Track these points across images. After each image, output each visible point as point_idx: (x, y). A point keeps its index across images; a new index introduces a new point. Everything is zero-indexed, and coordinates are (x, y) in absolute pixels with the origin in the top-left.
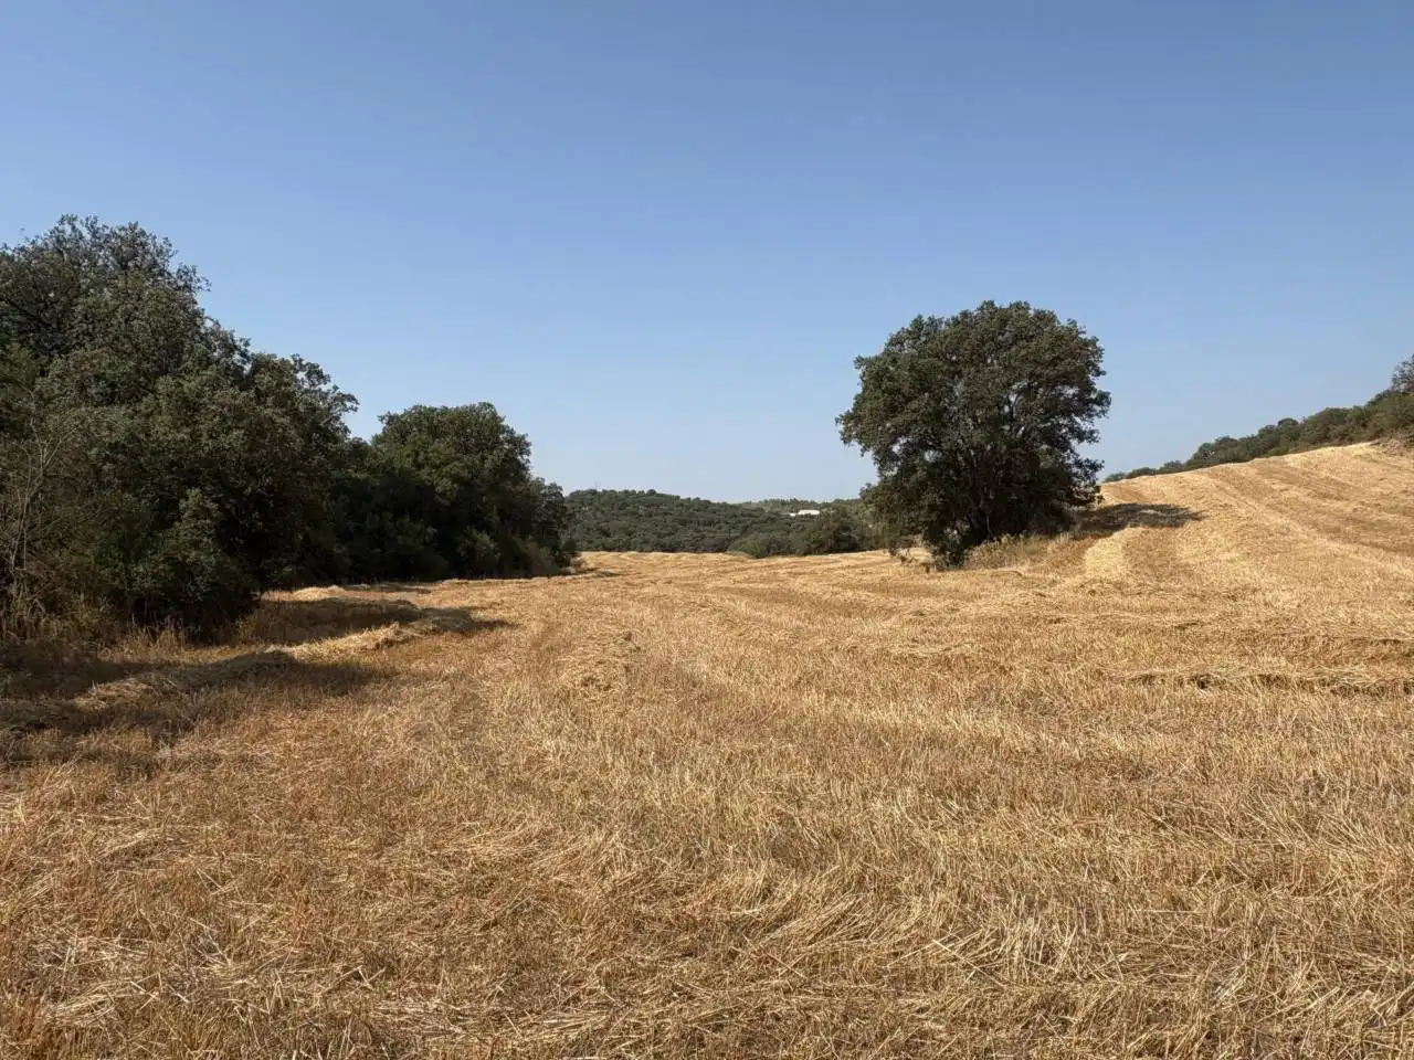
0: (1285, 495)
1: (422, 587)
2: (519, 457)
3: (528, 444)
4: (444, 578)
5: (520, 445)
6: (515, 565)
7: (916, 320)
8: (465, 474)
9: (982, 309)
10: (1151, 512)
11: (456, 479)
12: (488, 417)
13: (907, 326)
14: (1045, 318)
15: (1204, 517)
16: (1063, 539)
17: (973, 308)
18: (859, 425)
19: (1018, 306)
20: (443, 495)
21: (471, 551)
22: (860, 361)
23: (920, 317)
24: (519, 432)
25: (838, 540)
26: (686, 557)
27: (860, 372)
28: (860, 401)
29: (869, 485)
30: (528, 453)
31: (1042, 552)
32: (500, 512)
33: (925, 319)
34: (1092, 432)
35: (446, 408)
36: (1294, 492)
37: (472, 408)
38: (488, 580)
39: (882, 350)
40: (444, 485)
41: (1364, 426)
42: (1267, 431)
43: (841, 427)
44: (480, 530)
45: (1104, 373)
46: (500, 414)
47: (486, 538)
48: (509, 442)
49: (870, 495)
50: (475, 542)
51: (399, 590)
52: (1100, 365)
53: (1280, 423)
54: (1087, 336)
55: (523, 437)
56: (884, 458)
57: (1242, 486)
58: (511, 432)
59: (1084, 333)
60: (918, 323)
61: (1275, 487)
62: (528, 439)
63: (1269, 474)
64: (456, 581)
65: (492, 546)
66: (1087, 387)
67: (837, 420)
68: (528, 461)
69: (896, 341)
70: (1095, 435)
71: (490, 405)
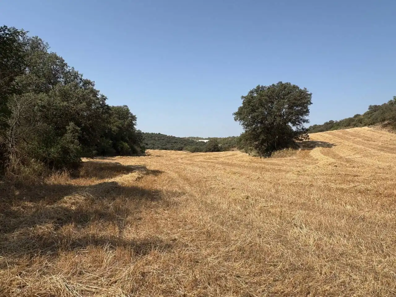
1: (108, 158)
2: (133, 122)
3: (136, 118)
4: (116, 156)
5: (134, 118)
6: (134, 153)
7: (258, 86)
8: (120, 126)
9: (278, 84)
11: (118, 127)
12: (126, 109)
13: (255, 88)
14: (295, 87)
15: (337, 145)
16: (300, 149)
17: (275, 84)
18: (240, 115)
19: (287, 83)
20: (114, 131)
21: (122, 148)
22: (243, 97)
23: (259, 85)
24: (134, 114)
25: (215, 148)
27: (243, 100)
28: (241, 109)
29: (243, 133)
30: (136, 120)
32: (129, 137)
33: (261, 86)
34: (308, 120)
35: (114, 106)
37: (120, 107)
38: (128, 157)
39: (247, 95)
40: (114, 128)
43: (234, 116)
44: (124, 142)
45: (312, 104)
46: (129, 109)
47: (127, 144)
48: (131, 117)
49: (243, 136)
50: (123, 145)
51: (104, 159)
52: (311, 101)
54: (309, 93)
55: (135, 116)
56: (247, 126)
58: (132, 114)
59: (308, 92)
60: (258, 87)
62: (136, 117)
64: (119, 156)
65: (128, 147)
66: (306, 107)
67: (233, 114)
68: (136, 123)
69: (252, 92)
70: (308, 121)
71: (127, 106)
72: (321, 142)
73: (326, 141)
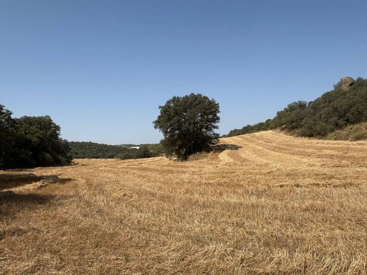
0: (259, 142)
1: (27, 170)
2: (57, 132)
3: (60, 128)
4: (35, 167)
5: (57, 128)
6: (57, 163)
7: (174, 97)
8: (41, 136)
9: (191, 95)
10: (230, 146)
11: (39, 138)
12: (48, 119)
13: (172, 99)
14: (206, 98)
15: (243, 147)
16: (212, 153)
17: (188, 95)
18: (159, 123)
19: (199, 95)
20: (34, 142)
21: (44, 159)
22: (160, 107)
23: (175, 96)
24: (57, 124)
25: (145, 155)
26: (103, 160)
27: (160, 110)
28: (159, 117)
29: (162, 139)
30: (60, 130)
31: (207, 156)
32: (51, 147)
33: (176, 97)
34: (217, 126)
35: (34, 117)
36: (260, 141)
37: (42, 117)
38: (49, 167)
39: (165, 105)
40: (35, 139)
41: (268, 127)
42: (244, 128)
43: (154, 124)
44: (46, 152)
45: (220, 112)
46: (52, 119)
47: (48, 155)
48: (54, 127)
49: (162, 142)
50: (45, 156)
51: (22, 171)
52: (219, 110)
53: (247, 126)
54: (216, 103)
55: (58, 126)
56: (166, 133)
57: (248, 140)
58: (55, 124)
59: (216, 102)
60: (174, 98)
61: (255, 140)
62: (60, 127)
63: (253, 137)
64: (40, 168)
65: (50, 157)
66: (216, 116)
67: (153, 123)
68: (60, 133)
69: (169, 102)
70: (218, 127)
71: (49, 117)
72: (231, 145)
73: (236, 144)
